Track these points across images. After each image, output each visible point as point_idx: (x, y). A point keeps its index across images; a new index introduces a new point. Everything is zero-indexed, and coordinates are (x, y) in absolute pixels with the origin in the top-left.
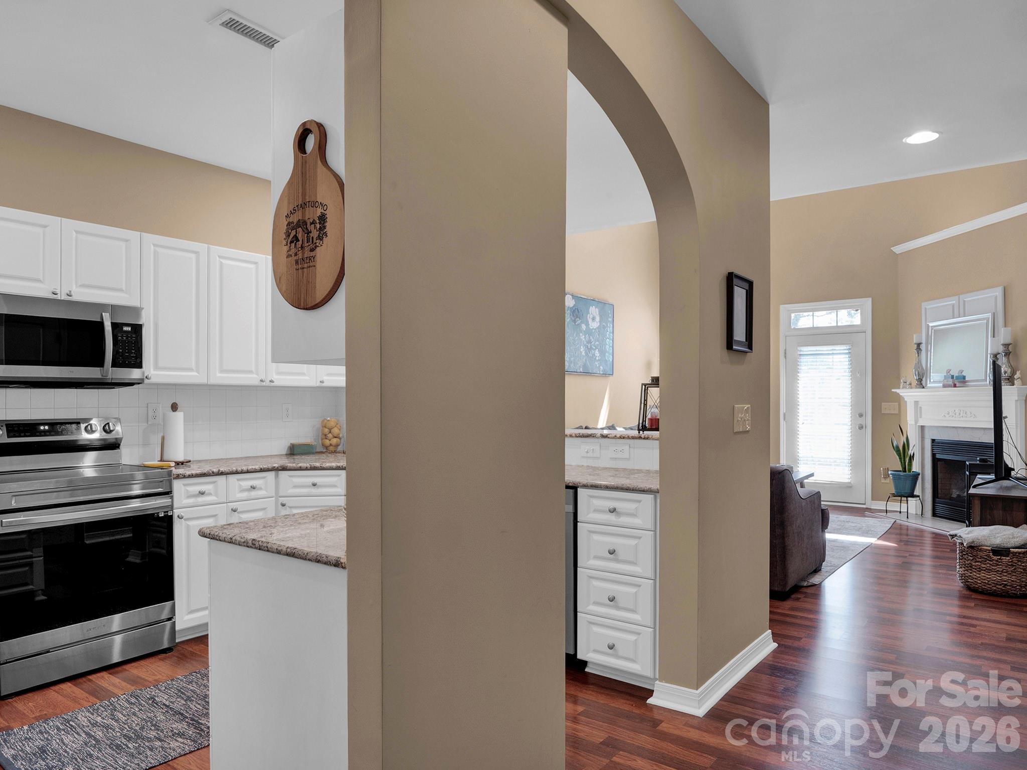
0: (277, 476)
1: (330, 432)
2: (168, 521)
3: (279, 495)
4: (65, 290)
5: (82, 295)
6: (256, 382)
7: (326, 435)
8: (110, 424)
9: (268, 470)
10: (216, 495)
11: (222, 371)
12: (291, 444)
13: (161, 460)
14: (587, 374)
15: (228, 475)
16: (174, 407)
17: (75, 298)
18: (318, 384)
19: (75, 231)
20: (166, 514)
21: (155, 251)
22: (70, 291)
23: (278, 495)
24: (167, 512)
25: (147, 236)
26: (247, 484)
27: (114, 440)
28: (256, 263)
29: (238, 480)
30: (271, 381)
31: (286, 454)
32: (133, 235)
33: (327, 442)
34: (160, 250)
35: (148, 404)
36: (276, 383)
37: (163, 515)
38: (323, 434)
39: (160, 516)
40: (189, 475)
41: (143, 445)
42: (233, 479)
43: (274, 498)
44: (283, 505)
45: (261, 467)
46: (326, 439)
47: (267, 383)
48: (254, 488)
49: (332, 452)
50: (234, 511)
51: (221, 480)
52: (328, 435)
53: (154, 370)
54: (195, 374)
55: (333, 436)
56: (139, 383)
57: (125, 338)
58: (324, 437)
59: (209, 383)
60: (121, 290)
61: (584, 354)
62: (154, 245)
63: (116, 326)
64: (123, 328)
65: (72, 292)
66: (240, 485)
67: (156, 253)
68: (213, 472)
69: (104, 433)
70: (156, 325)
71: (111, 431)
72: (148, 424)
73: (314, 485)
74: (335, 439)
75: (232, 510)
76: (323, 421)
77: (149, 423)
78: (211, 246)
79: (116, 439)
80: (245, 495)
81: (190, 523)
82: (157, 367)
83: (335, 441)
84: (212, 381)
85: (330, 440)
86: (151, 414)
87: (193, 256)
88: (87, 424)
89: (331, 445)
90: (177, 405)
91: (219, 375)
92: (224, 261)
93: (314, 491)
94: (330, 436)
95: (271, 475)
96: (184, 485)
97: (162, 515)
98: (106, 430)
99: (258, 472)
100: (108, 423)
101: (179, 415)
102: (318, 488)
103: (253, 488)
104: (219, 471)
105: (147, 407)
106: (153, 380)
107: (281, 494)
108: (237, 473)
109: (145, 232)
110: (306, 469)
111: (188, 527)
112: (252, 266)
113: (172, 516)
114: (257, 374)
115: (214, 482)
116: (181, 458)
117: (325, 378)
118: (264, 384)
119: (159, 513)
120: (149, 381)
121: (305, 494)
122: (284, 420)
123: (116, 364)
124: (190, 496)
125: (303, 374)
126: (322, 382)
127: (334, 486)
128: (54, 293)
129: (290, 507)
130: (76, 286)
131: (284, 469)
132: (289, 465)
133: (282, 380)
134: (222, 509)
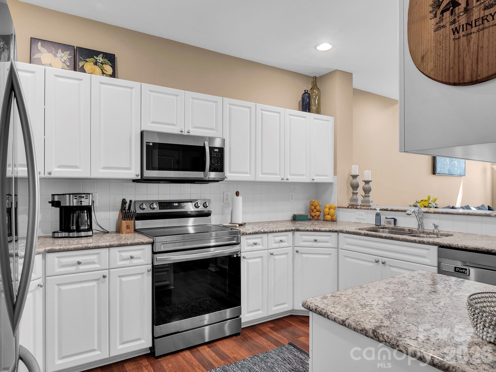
0: (293, 234)
1: (315, 208)
2: (238, 259)
3: (295, 246)
4: (187, 130)
5: (194, 132)
6: (279, 180)
7: (312, 210)
9: (289, 231)
10: (262, 246)
11: (263, 174)
12: (294, 215)
13: (231, 223)
14: (451, 175)
15: (268, 234)
16: (237, 194)
17: (192, 133)
18: (311, 181)
19: (191, 98)
20: (237, 255)
21: (230, 107)
22: (189, 130)
23: (294, 246)
25: (225, 99)
26: (278, 239)
27: (208, 212)
28: (279, 113)
29: (274, 236)
30: (287, 179)
31: (291, 220)
32: (219, 99)
33: (313, 214)
34: (232, 107)
35: (224, 192)
36: (290, 181)
37: (236, 256)
38: (311, 209)
39: (234, 257)
40: (249, 233)
41: (221, 214)
42: (271, 235)
43: (292, 247)
44: (297, 252)
45: (286, 229)
46: (313, 212)
47: (285, 181)
48: (282, 242)
49: (316, 220)
50: (272, 254)
51: (265, 236)
52: (314, 210)
53: (229, 173)
54: (249, 175)
55: (317, 210)
56: (222, 181)
57: (215, 155)
58: (311, 211)
59: (256, 181)
60: (213, 129)
61: (449, 163)
62: (229, 104)
63: (211, 149)
64: (214, 150)
65: (190, 131)
66: (275, 240)
67: (230, 109)
68: (261, 232)
69: (203, 207)
70: (230, 148)
71: (207, 206)
72: (224, 203)
73: (316, 241)
74: (317, 212)
75: (270, 254)
76: (310, 202)
77: (224, 202)
78: (257, 104)
79: (208, 211)
80: (277, 245)
81: (249, 261)
82: (230, 172)
83: (318, 213)
84: (258, 179)
85: (315, 213)
86: (225, 197)
87: (248, 110)
88: (195, 203)
89: (315, 215)
90: (239, 192)
91: (261, 176)
92: (264, 112)
93: (315, 244)
94: (315, 210)
95: (290, 234)
96: (246, 239)
97: (235, 256)
98: (205, 206)
99: (284, 232)
100: (206, 203)
101: (240, 198)
102: (317, 243)
103: (281, 241)
104: (264, 231)
105: (224, 194)
106: (229, 179)
107: (296, 245)
108: (273, 232)
109: (224, 97)
110: (311, 231)
111: (248, 263)
112: (278, 114)
113: (240, 257)
114: (280, 175)
115: (261, 238)
116: (241, 222)
117: (315, 177)
118: (283, 181)
119: (233, 255)
120: (226, 179)
121: (310, 246)
122: (290, 201)
123: (211, 170)
124: (249, 245)
125: (303, 175)
126: (313, 180)
127: (327, 242)
128: (181, 132)
129: (301, 253)
130: (192, 128)
131: (298, 230)
132: (301, 228)
133: (292, 179)
134: (265, 253)
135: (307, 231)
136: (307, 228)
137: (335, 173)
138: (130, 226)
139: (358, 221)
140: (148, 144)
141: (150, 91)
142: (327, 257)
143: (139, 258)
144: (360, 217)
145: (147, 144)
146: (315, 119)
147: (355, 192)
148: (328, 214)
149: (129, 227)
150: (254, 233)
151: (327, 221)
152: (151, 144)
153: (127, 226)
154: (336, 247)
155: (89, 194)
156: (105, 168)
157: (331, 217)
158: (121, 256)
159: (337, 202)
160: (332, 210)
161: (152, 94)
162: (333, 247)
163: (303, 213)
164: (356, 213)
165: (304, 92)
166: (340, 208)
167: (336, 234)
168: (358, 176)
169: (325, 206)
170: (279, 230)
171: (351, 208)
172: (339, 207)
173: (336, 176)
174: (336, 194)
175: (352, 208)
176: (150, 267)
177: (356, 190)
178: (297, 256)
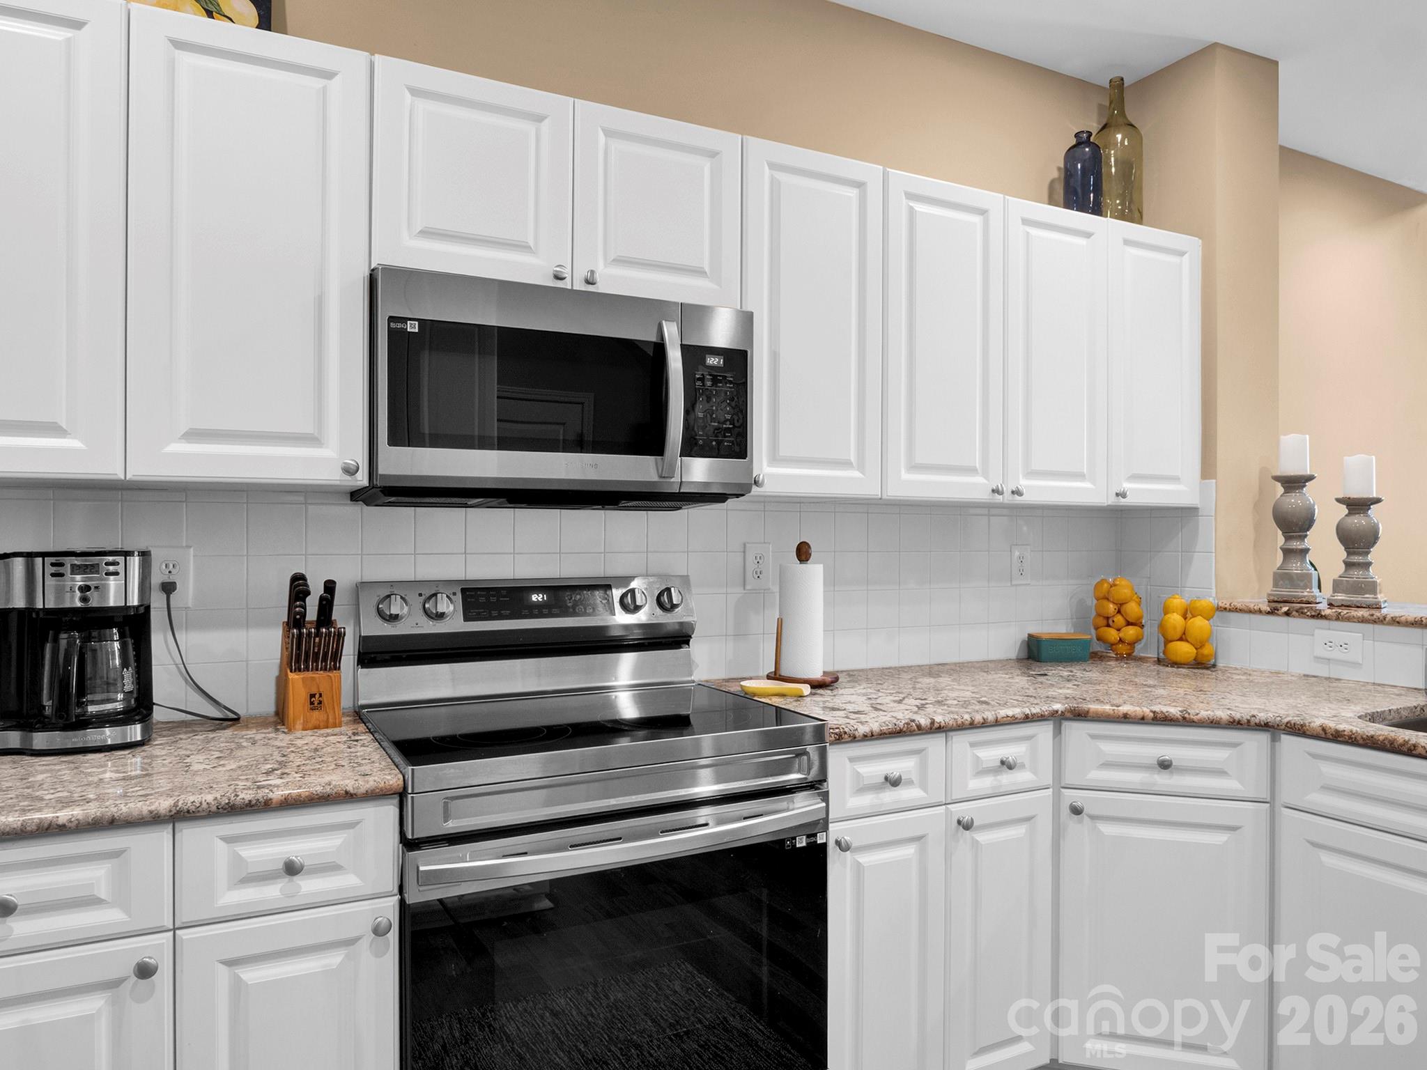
0: (1058, 731)
1: (1119, 612)
2: (816, 857)
3: (1063, 785)
4: (581, 273)
5: (613, 281)
6: (983, 495)
7: (1108, 618)
8: (672, 589)
9: (1041, 718)
10: (924, 787)
11: (914, 467)
12: (1030, 636)
13: (775, 676)
15: (951, 734)
16: (803, 553)
17: (602, 287)
18: (1111, 500)
19: (604, 130)
20: (812, 839)
21: (773, 180)
22: (592, 272)
23: (1059, 785)
24: (815, 835)
25: (753, 142)
26: (992, 755)
27: (677, 627)
28: (983, 212)
29: (974, 745)
30: (1017, 492)
31: (1019, 660)
32: (727, 141)
33: (1112, 634)
34: (782, 177)
35: (745, 545)
36: (1026, 498)
37: (804, 844)
38: (1099, 615)
39: (798, 845)
40: (865, 736)
41: (735, 635)
42: (960, 741)
43: (1051, 790)
44: (1076, 811)
45: (1027, 711)
46: (1108, 626)
47: (1007, 498)
48: (1010, 767)
49: (1120, 658)
50: (967, 826)
51: (935, 744)
52: (1115, 619)
53: (768, 466)
54: (856, 474)
55: (1126, 620)
56: (738, 496)
57: (710, 383)
58: (1102, 622)
59: (885, 497)
60: (699, 272)
62: (773, 166)
63: (694, 355)
64: (704, 360)
65: (597, 277)
66: (978, 758)
67: (775, 186)
68: (919, 727)
69: (658, 611)
70: (775, 357)
71: (674, 606)
72: (744, 589)
73: (1165, 765)
74: (1130, 627)
75: (959, 822)
76: (1097, 586)
77: (748, 587)
78: (888, 169)
79: (681, 624)
80: (986, 783)
81: (865, 859)
82: (775, 459)
83: (1131, 632)
84: (895, 491)
85: (1119, 630)
86: (751, 566)
87: (853, 193)
88: (624, 590)
89: (1121, 641)
90: (809, 547)
91: (905, 476)
92: (920, 208)
93: (1163, 780)
94: (1119, 620)
95: (1044, 732)
96: (852, 760)
97: (802, 842)
98: (664, 602)
99: (1021, 722)
100: (668, 590)
101: (814, 572)
102: (1172, 773)
103: (1007, 765)
104: (933, 722)
105: (744, 552)
106: (769, 488)
107: (1069, 779)
108: (972, 726)
109: (748, 135)
110: (1142, 720)
111: (859, 868)
112: (977, 219)
113: (824, 846)
114: (985, 474)
115: (920, 752)
116: (817, 674)
117: (1127, 486)
118: (999, 498)
119: (795, 839)
120: (758, 489)
121: (1139, 787)
122: (1014, 583)
123: (691, 448)
124: (863, 789)
125: (1080, 476)
126: (1122, 495)
127: (1220, 773)
128: (558, 277)
129: (1093, 817)
130: (605, 258)
131: (1080, 715)
132: (1094, 707)
133: (1038, 491)
134: (935, 822)
135: (1126, 719)
136: (1125, 708)
137: (1208, 468)
138: (324, 699)
139: (1322, 671)
140: (399, 326)
141: (415, 92)
142: (1221, 838)
143: (331, 868)
144: (1336, 654)
145: (393, 325)
146: (1127, 242)
147: (1296, 545)
148: (1181, 639)
149: (320, 702)
150: (890, 734)
151: (1176, 664)
152: (413, 327)
153: (313, 696)
154: (1265, 795)
155: (127, 554)
156: (194, 435)
157: (1195, 651)
158: (238, 860)
159: (1216, 586)
160: (1199, 623)
161: (423, 105)
162: (1251, 794)
163: (1064, 631)
164: (1313, 635)
165: (1074, 142)
166: (1230, 610)
167: (1263, 738)
168: (1310, 478)
169: (1165, 604)
170: (999, 717)
171: (1287, 614)
172: (1227, 606)
173: (1214, 481)
174: (1214, 554)
175: (1294, 613)
176: (389, 909)
177: (1300, 536)
178: (1076, 829)
